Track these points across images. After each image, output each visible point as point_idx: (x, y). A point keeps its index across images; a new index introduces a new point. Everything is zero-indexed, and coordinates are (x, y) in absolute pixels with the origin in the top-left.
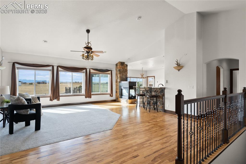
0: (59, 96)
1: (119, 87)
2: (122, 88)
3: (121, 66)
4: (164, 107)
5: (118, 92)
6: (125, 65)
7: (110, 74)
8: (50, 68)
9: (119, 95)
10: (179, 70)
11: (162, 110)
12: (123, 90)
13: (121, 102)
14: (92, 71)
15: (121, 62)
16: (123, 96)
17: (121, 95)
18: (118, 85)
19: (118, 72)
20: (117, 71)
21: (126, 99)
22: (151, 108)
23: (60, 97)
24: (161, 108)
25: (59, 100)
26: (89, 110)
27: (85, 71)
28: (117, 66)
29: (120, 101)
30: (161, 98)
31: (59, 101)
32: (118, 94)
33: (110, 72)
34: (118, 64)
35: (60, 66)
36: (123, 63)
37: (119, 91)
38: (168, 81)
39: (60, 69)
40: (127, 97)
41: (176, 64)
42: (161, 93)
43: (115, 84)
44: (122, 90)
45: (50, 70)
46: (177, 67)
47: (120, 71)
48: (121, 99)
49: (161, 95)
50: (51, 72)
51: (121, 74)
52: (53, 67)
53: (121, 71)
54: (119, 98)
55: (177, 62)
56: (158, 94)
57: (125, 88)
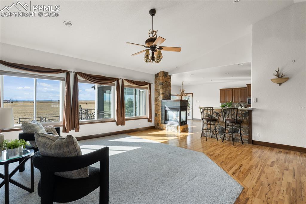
0: (79, 124)
1: (160, 108)
2: (167, 109)
3: (164, 77)
4: (250, 136)
5: (160, 116)
6: (169, 77)
7: (148, 88)
8: (64, 75)
9: (161, 119)
10: (280, 84)
11: (246, 140)
12: (169, 112)
13: (166, 129)
14: (126, 83)
15: (164, 72)
16: (168, 120)
17: (166, 119)
18: (160, 105)
19: (159, 86)
20: (157, 85)
21: (176, 126)
22: (225, 138)
23: (80, 126)
24: (246, 137)
25: (78, 130)
26: (141, 147)
27: (115, 83)
28: (158, 78)
29: (164, 128)
30: (245, 124)
31: (78, 132)
32: (159, 118)
33: (148, 86)
34: (159, 75)
35: (81, 73)
36: (166, 73)
37: (160, 114)
38: (259, 100)
39: (79, 78)
40: (177, 123)
41: (276, 75)
42: (246, 116)
43: (154, 104)
44: (166, 112)
45: (63, 79)
46: (277, 79)
47: (162, 85)
48: (166, 125)
49: (245, 120)
50: (65, 82)
51: (164, 89)
52: (68, 73)
53: (164, 84)
54: (161, 123)
55: (278, 72)
56: (240, 117)
57: (173, 109)
